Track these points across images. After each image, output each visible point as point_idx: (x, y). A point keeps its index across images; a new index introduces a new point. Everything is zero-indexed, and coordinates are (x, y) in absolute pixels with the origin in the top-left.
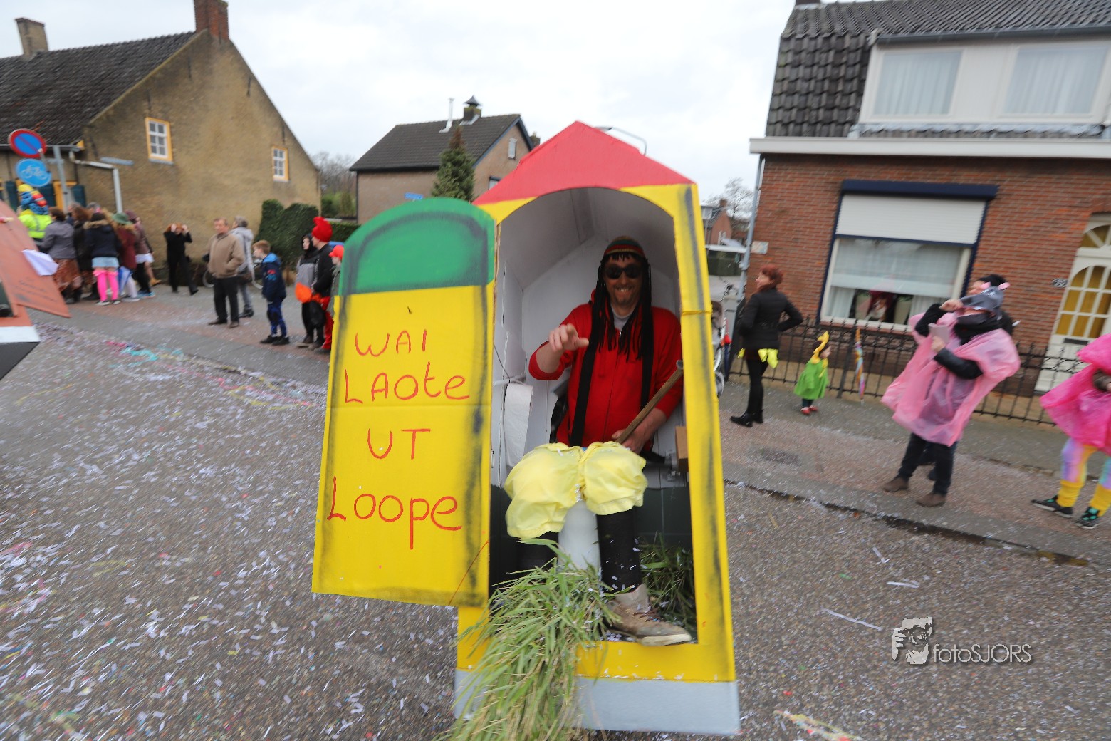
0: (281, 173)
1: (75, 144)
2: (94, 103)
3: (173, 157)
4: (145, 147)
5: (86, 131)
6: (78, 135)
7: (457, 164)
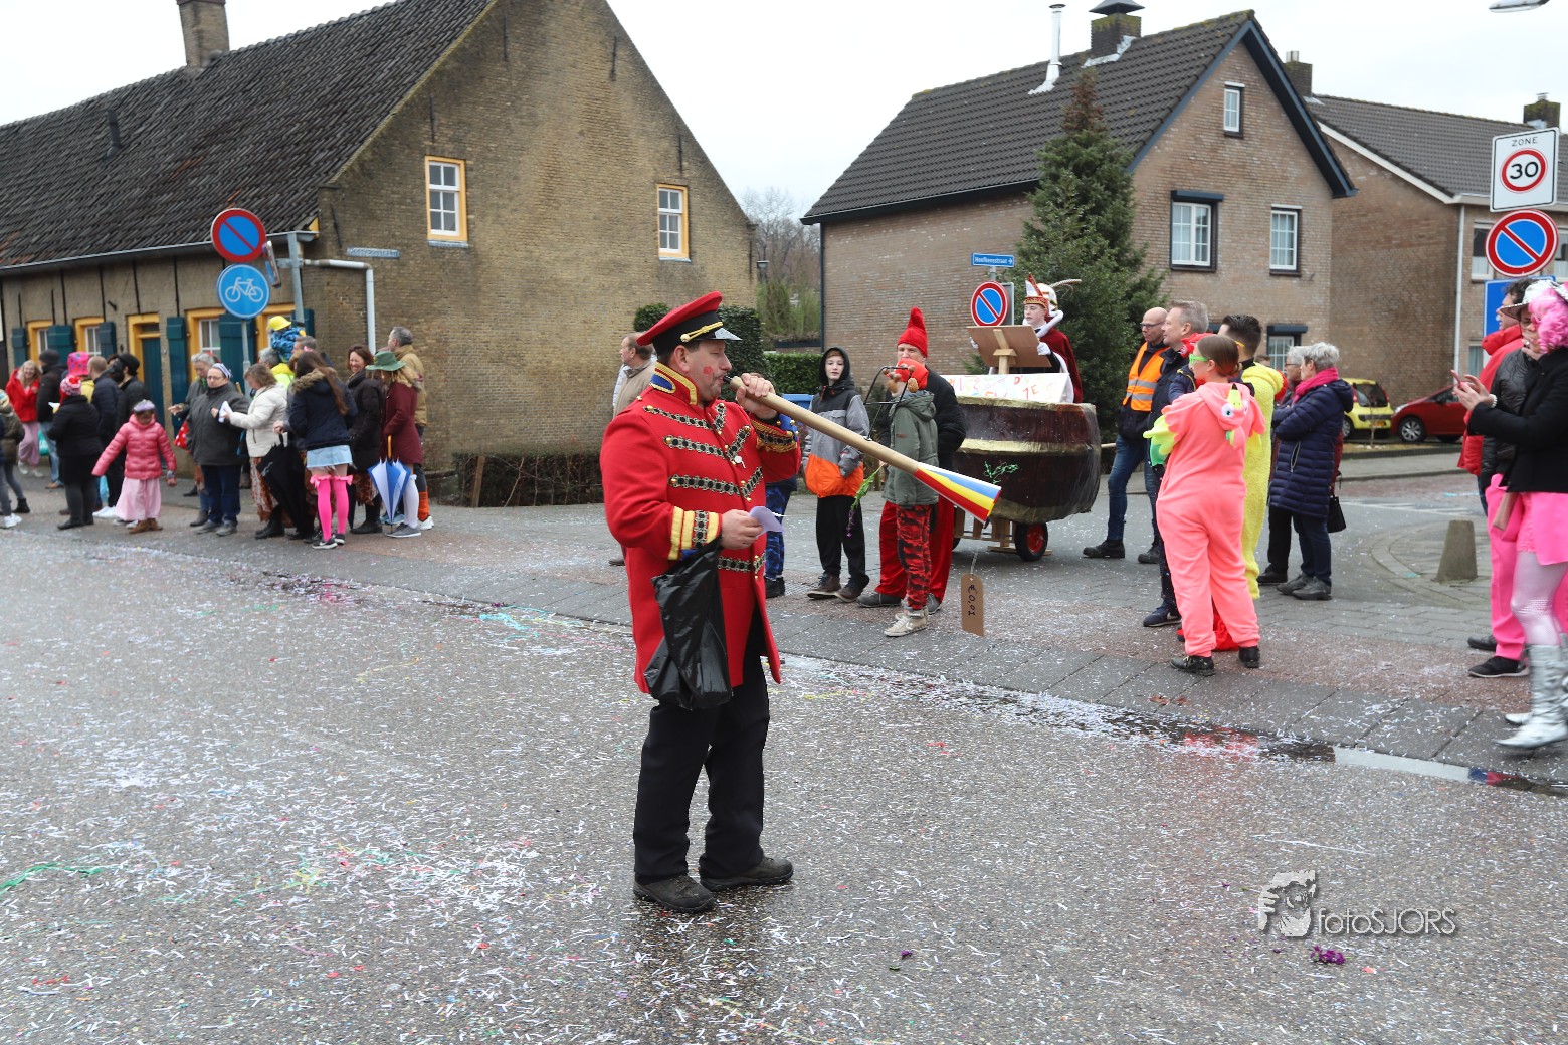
0: (674, 246)
1: (306, 227)
2: (331, 141)
3: (469, 231)
4: (423, 216)
5: (325, 198)
6: (310, 206)
7: (1084, 169)
